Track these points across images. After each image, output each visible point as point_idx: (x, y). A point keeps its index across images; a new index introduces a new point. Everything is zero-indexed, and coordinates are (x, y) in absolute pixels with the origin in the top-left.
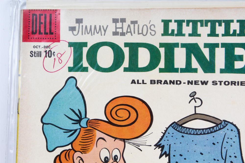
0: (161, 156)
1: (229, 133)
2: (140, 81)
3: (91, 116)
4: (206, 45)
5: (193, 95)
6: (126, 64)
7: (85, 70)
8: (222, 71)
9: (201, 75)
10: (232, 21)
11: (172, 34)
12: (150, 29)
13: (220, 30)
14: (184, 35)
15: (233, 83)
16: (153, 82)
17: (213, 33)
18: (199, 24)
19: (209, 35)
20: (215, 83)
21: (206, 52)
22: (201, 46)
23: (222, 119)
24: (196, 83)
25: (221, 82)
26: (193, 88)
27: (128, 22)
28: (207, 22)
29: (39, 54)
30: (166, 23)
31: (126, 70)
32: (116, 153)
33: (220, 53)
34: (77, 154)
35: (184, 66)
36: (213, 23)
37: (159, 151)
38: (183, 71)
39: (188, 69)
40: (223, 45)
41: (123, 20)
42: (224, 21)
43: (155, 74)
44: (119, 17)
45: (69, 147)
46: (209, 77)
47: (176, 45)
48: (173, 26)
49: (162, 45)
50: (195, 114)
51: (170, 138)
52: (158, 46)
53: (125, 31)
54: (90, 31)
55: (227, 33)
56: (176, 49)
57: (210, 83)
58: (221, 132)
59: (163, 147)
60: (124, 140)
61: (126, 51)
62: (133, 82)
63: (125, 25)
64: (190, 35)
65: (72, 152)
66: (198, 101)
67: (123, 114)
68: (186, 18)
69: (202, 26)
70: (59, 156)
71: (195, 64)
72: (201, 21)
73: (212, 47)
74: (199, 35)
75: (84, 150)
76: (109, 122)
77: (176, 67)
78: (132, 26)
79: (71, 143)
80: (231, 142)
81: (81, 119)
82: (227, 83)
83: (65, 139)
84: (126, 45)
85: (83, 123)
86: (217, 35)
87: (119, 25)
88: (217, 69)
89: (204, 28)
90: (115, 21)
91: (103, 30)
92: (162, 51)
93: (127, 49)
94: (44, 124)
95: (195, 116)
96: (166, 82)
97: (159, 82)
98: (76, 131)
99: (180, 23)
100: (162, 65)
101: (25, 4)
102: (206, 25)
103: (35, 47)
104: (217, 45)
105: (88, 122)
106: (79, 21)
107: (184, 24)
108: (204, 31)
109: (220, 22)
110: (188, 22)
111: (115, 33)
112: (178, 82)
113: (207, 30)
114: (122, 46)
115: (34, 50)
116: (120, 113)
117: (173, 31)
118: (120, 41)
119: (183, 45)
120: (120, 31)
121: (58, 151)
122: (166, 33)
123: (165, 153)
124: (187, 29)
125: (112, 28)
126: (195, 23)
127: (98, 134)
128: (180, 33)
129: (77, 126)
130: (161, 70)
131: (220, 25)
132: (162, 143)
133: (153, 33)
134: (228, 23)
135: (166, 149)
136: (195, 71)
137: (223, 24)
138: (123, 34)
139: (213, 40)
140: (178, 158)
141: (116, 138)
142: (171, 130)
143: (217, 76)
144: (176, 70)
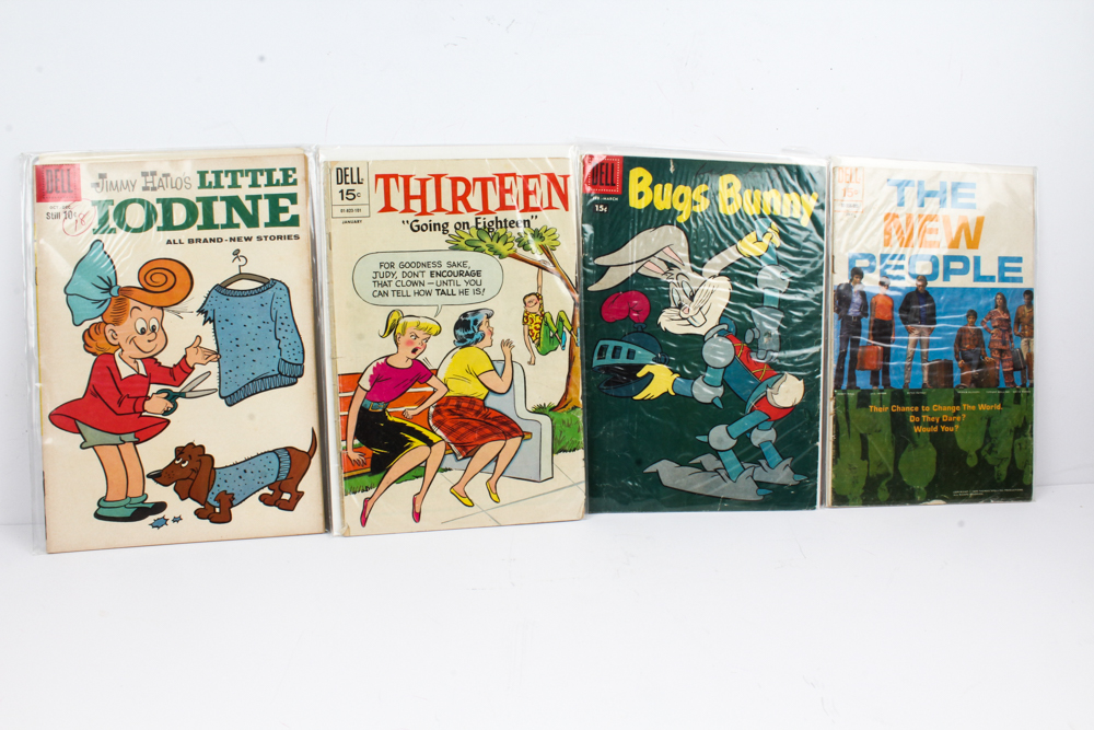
0: (205, 323)
1: (278, 292)
2: (177, 241)
3: (122, 283)
4: (248, 197)
5: (236, 253)
6: (160, 222)
7: (113, 231)
8: (267, 225)
9: (244, 231)
10: (275, 170)
11: (210, 186)
12: (185, 183)
13: (262, 180)
14: (223, 187)
15: (280, 237)
16: (191, 241)
17: (255, 184)
18: (239, 174)
19: (250, 186)
20: (259, 238)
21: (248, 205)
22: (243, 199)
23: (269, 278)
24: (239, 239)
25: (266, 237)
26: (237, 245)
27: (159, 175)
28: (247, 171)
29: (57, 216)
30: (202, 174)
31: (159, 229)
32: (154, 322)
33: (264, 206)
34: (109, 327)
35: (225, 222)
36: (254, 172)
37: (202, 317)
38: (224, 227)
39: (230, 224)
40: (267, 196)
41: (154, 174)
42: (266, 170)
43: (193, 232)
44: (148, 169)
45: (100, 319)
46: (253, 232)
47: (215, 198)
48: (210, 178)
49: (199, 199)
50: (240, 274)
51: (213, 302)
52: (194, 200)
53: (156, 185)
54: (115, 187)
55: (270, 183)
56: (215, 203)
57: (254, 239)
58: (269, 292)
59: (206, 313)
60: (162, 308)
61: (159, 208)
62: (169, 242)
63: (157, 179)
64: (229, 187)
65: (103, 325)
66: (243, 260)
67: (159, 279)
68: (224, 168)
69: (242, 176)
70: (88, 330)
71: (237, 218)
72: (241, 171)
73: (255, 199)
74: (240, 187)
75: (117, 322)
76: (144, 289)
77: (216, 223)
78: (164, 179)
79: (102, 315)
80: (280, 302)
81: (111, 287)
82: (272, 238)
83: (93, 310)
84: (158, 201)
85: (114, 291)
86: (260, 186)
87: (149, 178)
88: (262, 223)
89: (245, 178)
90: (145, 174)
91: (131, 185)
92: (200, 206)
93: (160, 205)
94: (68, 295)
95: (241, 276)
96: (205, 241)
97: (199, 240)
98: (106, 301)
99: (217, 174)
100: (200, 221)
101: (37, 159)
102: (247, 175)
103: (51, 208)
104: (259, 197)
105: (120, 289)
106: (102, 176)
107: (223, 175)
108: (245, 181)
109: (261, 171)
110: (227, 172)
111: (145, 189)
112: (220, 240)
113: (247, 180)
114: (153, 202)
115: (50, 211)
116: (156, 278)
117: (210, 183)
118: (151, 197)
119: (223, 199)
120: (150, 185)
121: (87, 325)
122: (202, 185)
123: (209, 319)
124: (226, 181)
125: (141, 182)
126: (234, 173)
127: (132, 303)
128: (218, 185)
129: (107, 296)
130: (200, 228)
131: (262, 174)
132: (205, 308)
133: (188, 186)
134: (270, 172)
135: (210, 315)
136: (237, 226)
137: (265, 174)
138: (154, 189)
139: (255, 192)
140: (224, 324)
141: (152, 307)
142: (214, 293)
143: (262, 230)
144: (216, 227)
